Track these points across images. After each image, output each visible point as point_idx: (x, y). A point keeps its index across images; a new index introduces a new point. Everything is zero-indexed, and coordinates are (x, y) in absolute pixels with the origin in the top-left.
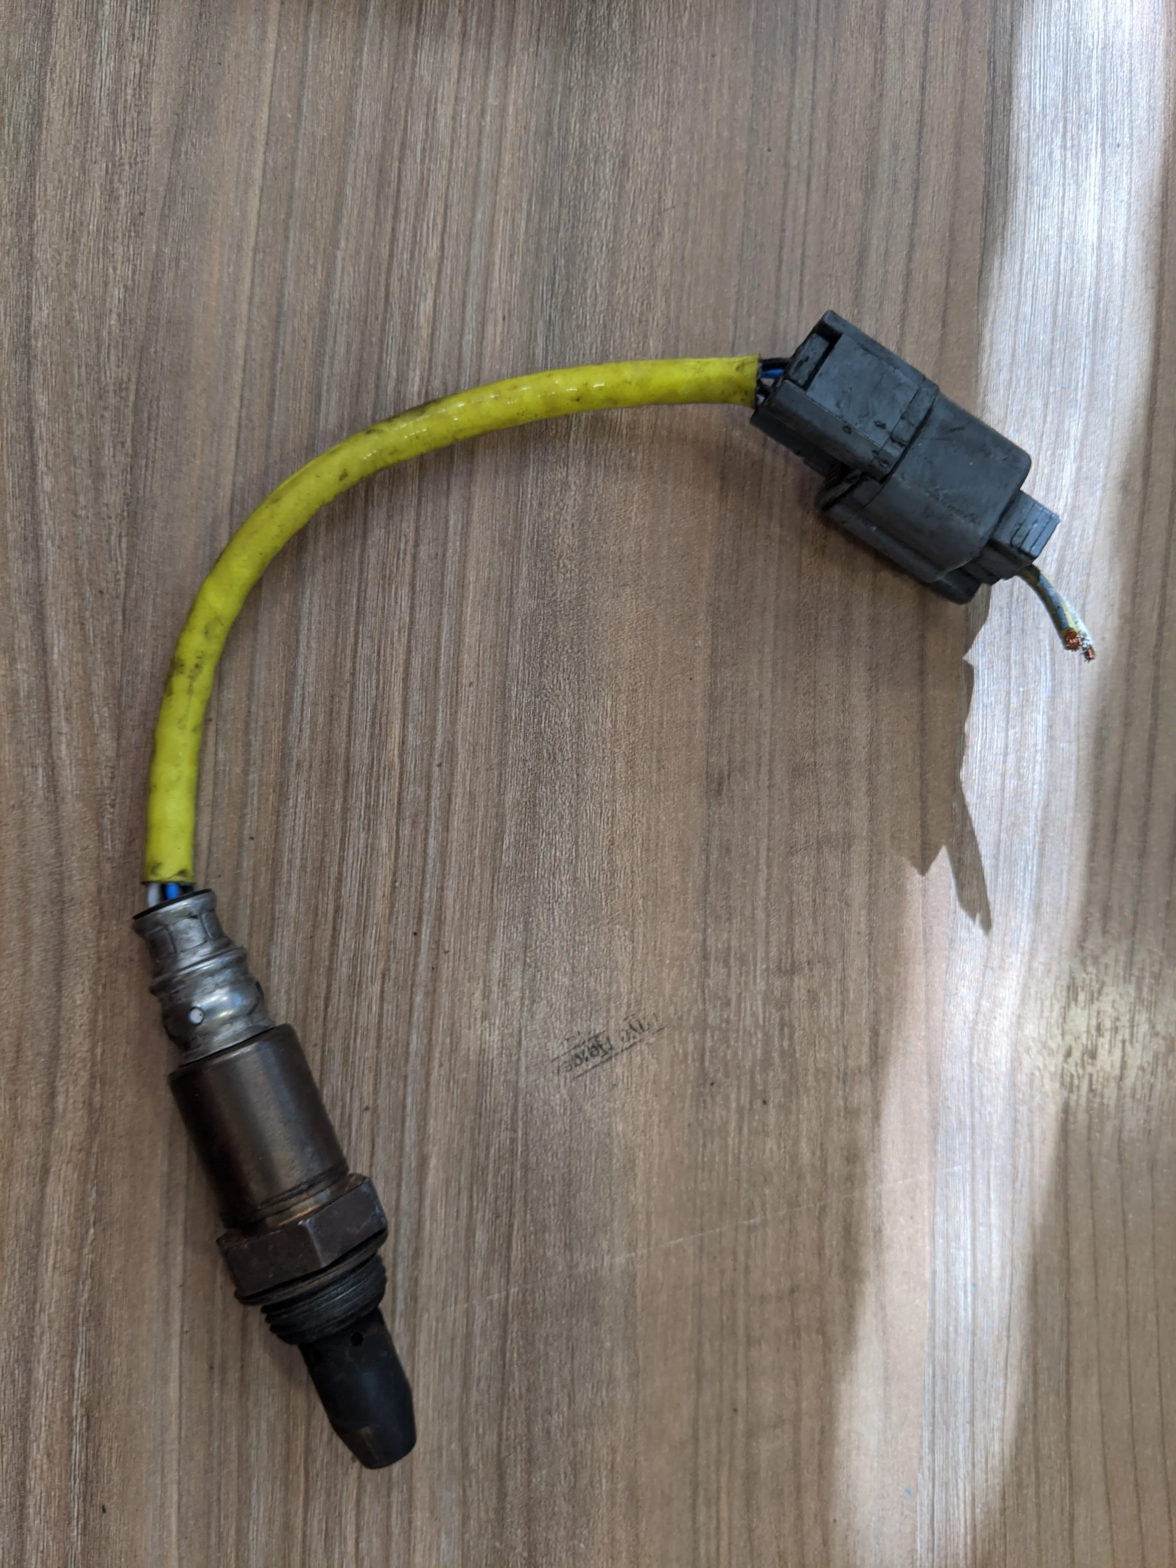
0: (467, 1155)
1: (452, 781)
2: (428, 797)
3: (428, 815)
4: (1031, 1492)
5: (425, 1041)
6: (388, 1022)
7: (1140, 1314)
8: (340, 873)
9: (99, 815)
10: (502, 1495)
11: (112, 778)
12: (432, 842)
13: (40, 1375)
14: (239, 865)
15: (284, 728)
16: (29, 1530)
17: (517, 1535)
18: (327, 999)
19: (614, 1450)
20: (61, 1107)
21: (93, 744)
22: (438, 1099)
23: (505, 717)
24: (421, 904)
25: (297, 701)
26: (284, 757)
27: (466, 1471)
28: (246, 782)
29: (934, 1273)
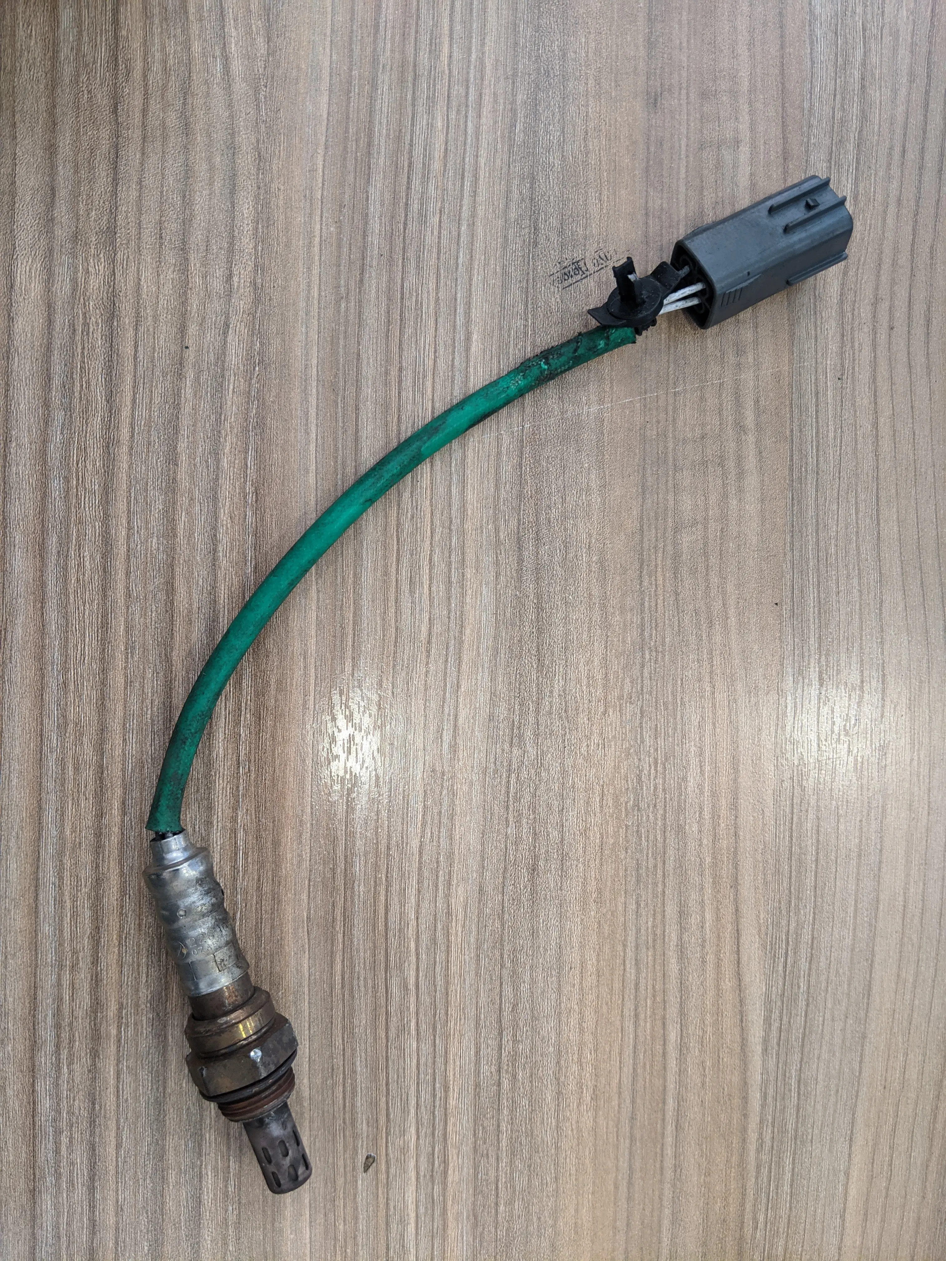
0: (496, 333)
1: (482, 84)
2: (467, 94)
3: (467, 106)
4: (855, 581)
5: (468, 257)
6: (444, 242)
7: (923, 470)
8: (411, 140)
9: (257, 91)
10: (520, 560)
11: (265, 68)
12: (470, 124)
13: (225, 463)
14: (347, 131)
15: (375, 41)
16: (220, 567)
17: (530, 588)
18: (405, 224)
19: (590, 536)
20: (236, 284)
21: (252, 45)
22: (477, 296)
23: (516, 44)
24: (464, 165)
25: (382, 25)
26: (375, 61)
27: (498, 543)
28: (351, 76)
29: (792, 431)
